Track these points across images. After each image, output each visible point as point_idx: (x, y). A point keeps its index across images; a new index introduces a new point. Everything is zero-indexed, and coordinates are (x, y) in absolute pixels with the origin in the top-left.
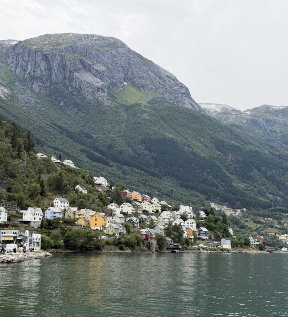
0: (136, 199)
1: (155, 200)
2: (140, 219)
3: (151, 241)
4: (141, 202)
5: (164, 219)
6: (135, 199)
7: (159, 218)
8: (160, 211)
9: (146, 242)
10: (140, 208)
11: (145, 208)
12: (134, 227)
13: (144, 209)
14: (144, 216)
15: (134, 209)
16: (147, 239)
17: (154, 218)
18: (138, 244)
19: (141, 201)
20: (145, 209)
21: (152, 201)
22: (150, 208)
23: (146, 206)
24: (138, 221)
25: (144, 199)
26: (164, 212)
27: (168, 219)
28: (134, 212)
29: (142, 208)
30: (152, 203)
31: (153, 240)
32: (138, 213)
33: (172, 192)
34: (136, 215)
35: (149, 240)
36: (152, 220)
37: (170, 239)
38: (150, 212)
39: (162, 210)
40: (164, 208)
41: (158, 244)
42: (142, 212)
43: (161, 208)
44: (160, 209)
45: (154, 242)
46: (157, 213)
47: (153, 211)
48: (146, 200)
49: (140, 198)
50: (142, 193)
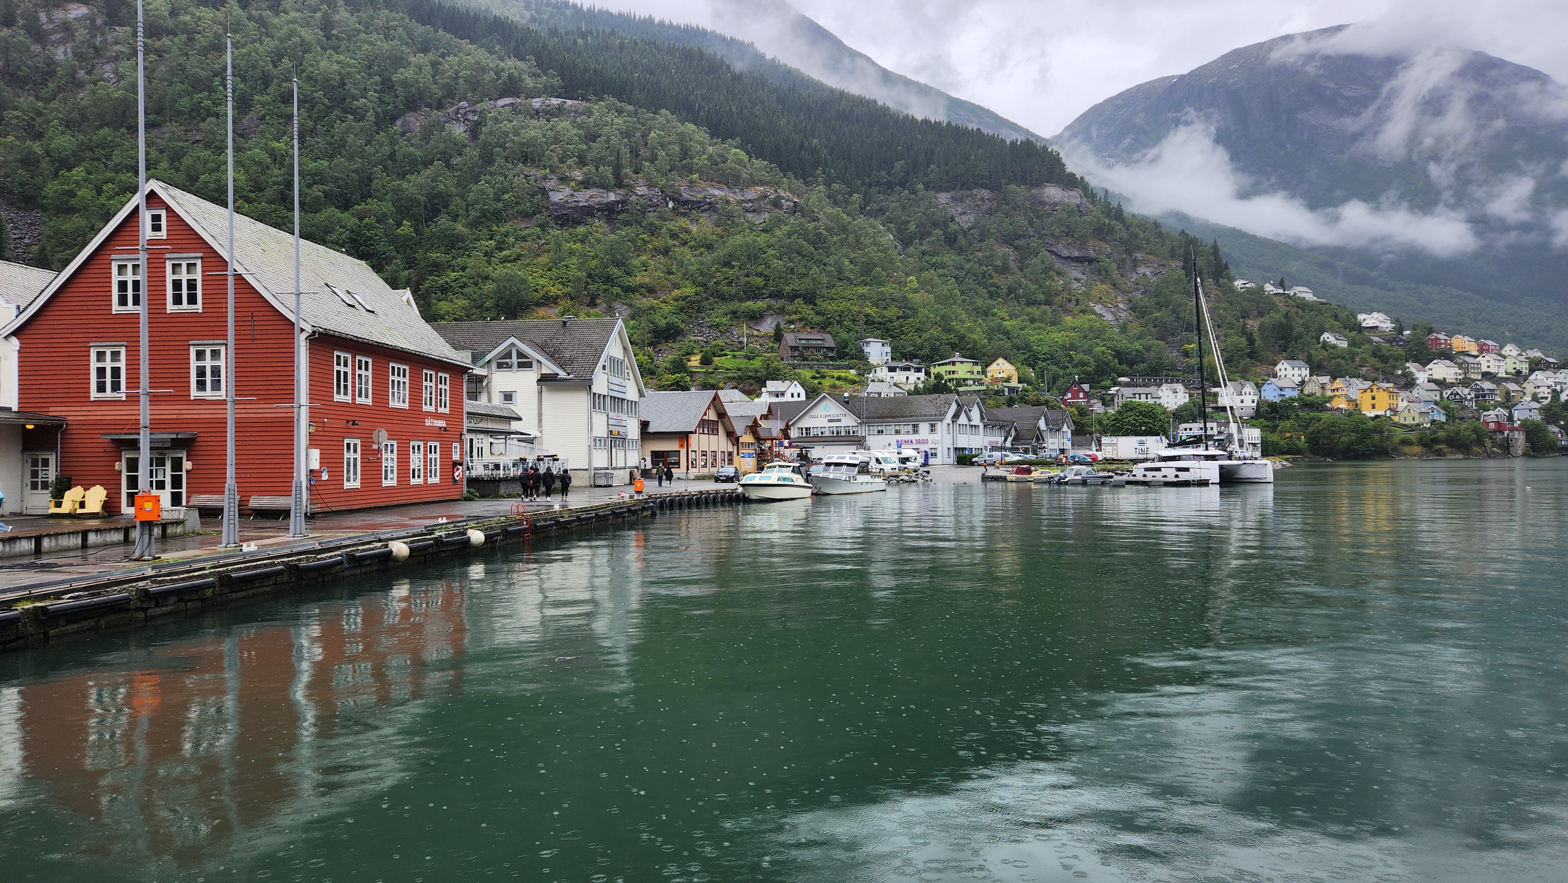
0: (1464, 350)
1: (1510, 350)
2: (1477, 390)
3: (1511, 434)
4: (1476, 357)
5: (1539, 387)
6: (1460, 350)
7: (1524, 386)
8: (1525, 371)
9: (1499, 437)
10: (1474, 368)
11: (1489, 367)
12: (1464, 408)
13: (1484, 369)
14: (1487, 385)
15: (1461, 371)
16: (1500, 432)
17: (1512, 386)
18: (1480, 442)
19: (1475, 353)
20: (1488, 370)
21: (1503, 352)
22: (1501, 369)
23: (1488, 363)
24: (1473, 395)
25: (1482, 350)
26: (1537, 373)
27: (1548, 387)
28: (1461, 377)
29: (1480, 368)
30: (1505, 357)
31: (1516, 433)
32: (1470, 379)
33: (1548, 329)
34: (1466, 382)
35: (1506, 433)
36: (1508, 393)
37: (1556, 429)
38: (1500, 375)
39: (1532, 371)
40: (1536, 366)
41: (1528, 439)
42: (1480, 377)
43: (1527, 366)
44: (1524, 368)
45: (1520, 438)
46: (1518, 376)
47: (1507, 373)
48: (1488, 351)
49: (1473, 349)
50: (1477, 339)
